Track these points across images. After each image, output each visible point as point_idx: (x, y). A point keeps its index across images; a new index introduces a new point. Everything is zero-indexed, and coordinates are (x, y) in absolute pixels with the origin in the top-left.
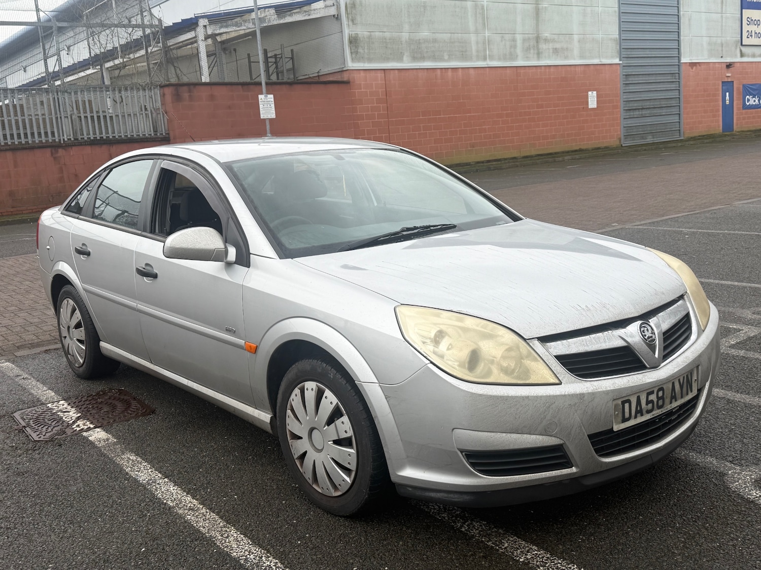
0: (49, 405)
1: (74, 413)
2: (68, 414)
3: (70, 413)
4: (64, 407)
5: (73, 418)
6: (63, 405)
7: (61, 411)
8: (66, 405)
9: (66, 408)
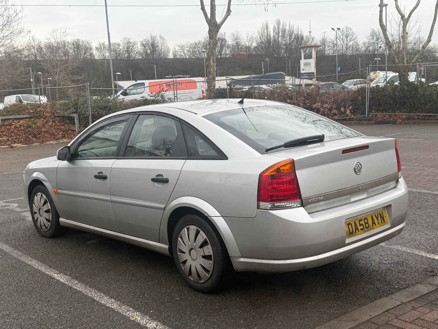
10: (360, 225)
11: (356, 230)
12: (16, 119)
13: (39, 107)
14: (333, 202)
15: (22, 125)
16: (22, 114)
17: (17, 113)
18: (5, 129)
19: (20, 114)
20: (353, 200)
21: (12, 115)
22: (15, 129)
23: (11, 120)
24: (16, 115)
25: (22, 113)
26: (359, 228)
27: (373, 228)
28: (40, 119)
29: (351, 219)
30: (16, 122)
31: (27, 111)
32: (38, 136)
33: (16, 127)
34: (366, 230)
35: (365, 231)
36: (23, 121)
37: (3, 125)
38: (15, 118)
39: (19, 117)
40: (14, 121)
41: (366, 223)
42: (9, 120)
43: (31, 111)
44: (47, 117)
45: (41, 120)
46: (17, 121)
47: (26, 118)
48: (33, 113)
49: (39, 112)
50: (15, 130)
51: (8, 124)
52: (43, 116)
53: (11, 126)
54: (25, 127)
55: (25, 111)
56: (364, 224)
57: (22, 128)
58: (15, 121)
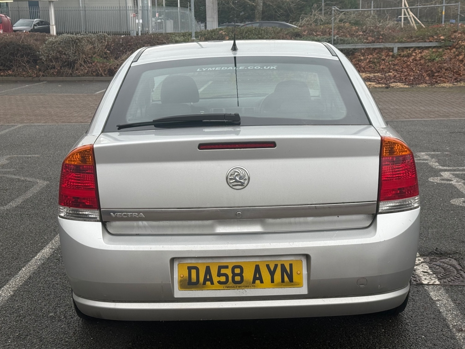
0: (438, 282)
1: (419, 269)
2: (424, 271)
3: (422, 270)
4: (426, 277)
5: (421, 266)
6: (425, 279)
7: (429, 274)
8: (423, 278)
9: (424, 275)
10: (219, 275)
11: (205, 280)
12: (419, 48)
13: (455, 32)
14: (173, 227)
15: (424, 57)
16: (428, 41)
17: (422, 39)
18: (400, 61)
19: (426, 42)
20: (221, 229)
21: (414, 41)
22: (412, 62)
23: (411, 50)
24: (419, 42)
25: (429, 39)
26: (216, 279)
27: (254, 286)
28: (450, 50)
29: (200, 261)
30: (418, 53)
31: (436, 37)
32: (436, 74)
33: (415, 60)
34: (231, 285)
35: (227, 287)
36: (427, 51)
37: (400, 55)
38: (416, 47)
39: (423, 46)
40: (415, 51)
41: (234, 275)
42: (408, 49)
43: (442, 37)
44: (462, 47)
45: (452, 51)
46: (419, 51)
47: (434, 47)
48: (443, 40)
49: (453, 39)
50: (412, 64)
51: (407, 54)
52: (456, 45)
53: (409, 57)
54: (426, 60)
55: (433, 37)
56: (230, 275)
57: (422, 61)
58: (417, 51)
